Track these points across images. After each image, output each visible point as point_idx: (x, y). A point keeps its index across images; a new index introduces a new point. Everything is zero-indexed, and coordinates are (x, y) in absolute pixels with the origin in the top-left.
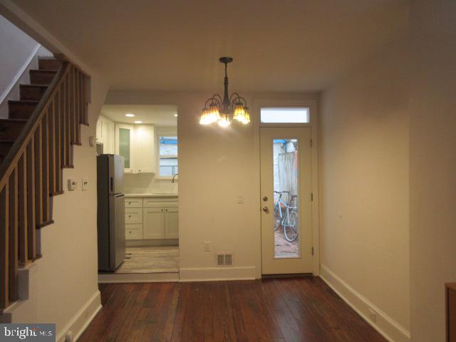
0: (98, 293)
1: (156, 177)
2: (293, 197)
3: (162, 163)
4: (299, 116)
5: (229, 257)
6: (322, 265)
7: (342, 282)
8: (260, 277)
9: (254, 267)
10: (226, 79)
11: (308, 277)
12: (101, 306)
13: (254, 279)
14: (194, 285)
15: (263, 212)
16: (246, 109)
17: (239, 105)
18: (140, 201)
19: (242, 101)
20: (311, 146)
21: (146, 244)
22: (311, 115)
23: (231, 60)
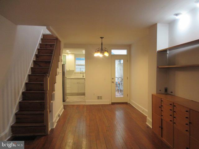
0: (63, 106)
1: (75, 72)
2: (122, 79)
3: (77, 67)
4: (124, 52)
5: (101, 97)
6: (131, 100)
7: (136, 103)
8: (111, 103)
9: (109, 100)
10: (102, 43)
11: (126, 103)
12: (63, 110)
13: (109, 104)
14: (90, 105)
15: (112, 83)
16: (107, 52)
17: (106, 51)
18: (70, 80)
19: (107, 50)
20: (127, 62)
21: (72, 94)
22: (128, 52)
23: (103, 38)
